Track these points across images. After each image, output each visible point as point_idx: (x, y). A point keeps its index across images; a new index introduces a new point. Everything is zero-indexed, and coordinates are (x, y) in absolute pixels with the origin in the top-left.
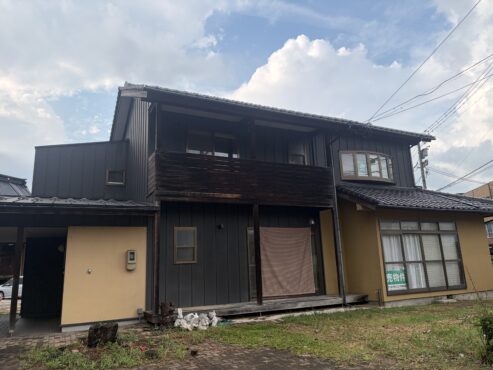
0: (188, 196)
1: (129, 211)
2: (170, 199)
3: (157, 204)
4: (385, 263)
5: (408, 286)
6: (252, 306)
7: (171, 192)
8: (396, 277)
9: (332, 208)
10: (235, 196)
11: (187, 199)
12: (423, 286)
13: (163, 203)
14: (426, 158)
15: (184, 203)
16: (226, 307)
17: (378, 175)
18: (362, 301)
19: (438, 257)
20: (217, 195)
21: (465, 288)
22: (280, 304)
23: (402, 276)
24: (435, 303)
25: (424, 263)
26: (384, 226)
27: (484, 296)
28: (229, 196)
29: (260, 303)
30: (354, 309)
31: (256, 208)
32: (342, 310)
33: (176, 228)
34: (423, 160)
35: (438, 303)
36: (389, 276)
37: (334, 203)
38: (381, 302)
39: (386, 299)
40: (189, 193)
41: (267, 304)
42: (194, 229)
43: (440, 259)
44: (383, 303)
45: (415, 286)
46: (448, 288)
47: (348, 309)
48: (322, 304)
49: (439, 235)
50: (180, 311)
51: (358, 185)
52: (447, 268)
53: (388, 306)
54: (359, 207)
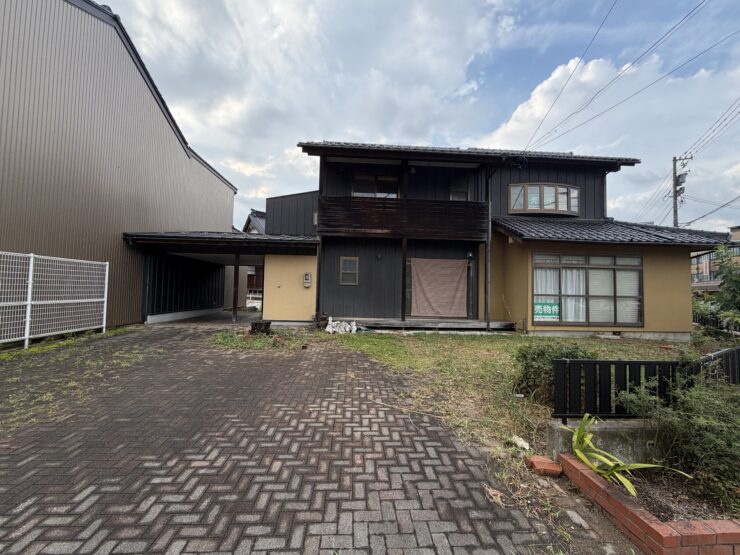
0: (343, 232)
1: (298, 244)
2: (329, 234)
3: (318, 238)
4: (533, 295)
5: (560, 318)
6: (396, 322)
7: (330, 229)
8: (547, 309)
9: (484, 242)
10: (385, 231)
11: (342, 235)
12: (582, 319)
13: (324, 238)
14: (683, 185)
15: (340, 237)
16: (372, 320)
17: (552, 207)
18: (510, 328)
19: (609, 292)
20: (368, 231)
21: (643, 326)
22: (421, 322)
23: (555, 308)
24: (593, 337)
25: (587, 297)
26: (539, 259)
27: (671, 337)
28: (380, 231)
29: (403, 320)
30: (496, 333)
31: (405, 241)
32: (484, 333)
33: (342, 258)
34: (678, 188)
35: (596, 338)
36: (538, 308)
37: (489, 237)
38: (524, 330)
39: (530, 327)
40: (344, 229)
41: (409, 321)
42: (357, 258)
43: (612, 295)
44: (527, 332)
45: (571, 318)
46: (615, 324)
47: (490, 334)
48: (464, 326)
49: (614, 270)
50: (330, 319)
51: (526, 218)
52: (618, 304)
53: (531, 335)
54: (511, 241)
